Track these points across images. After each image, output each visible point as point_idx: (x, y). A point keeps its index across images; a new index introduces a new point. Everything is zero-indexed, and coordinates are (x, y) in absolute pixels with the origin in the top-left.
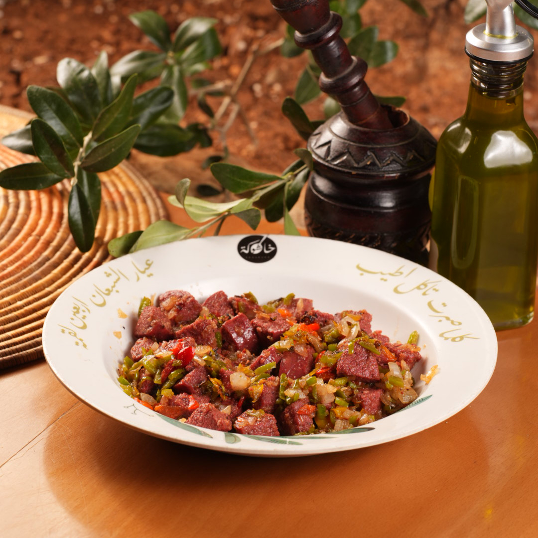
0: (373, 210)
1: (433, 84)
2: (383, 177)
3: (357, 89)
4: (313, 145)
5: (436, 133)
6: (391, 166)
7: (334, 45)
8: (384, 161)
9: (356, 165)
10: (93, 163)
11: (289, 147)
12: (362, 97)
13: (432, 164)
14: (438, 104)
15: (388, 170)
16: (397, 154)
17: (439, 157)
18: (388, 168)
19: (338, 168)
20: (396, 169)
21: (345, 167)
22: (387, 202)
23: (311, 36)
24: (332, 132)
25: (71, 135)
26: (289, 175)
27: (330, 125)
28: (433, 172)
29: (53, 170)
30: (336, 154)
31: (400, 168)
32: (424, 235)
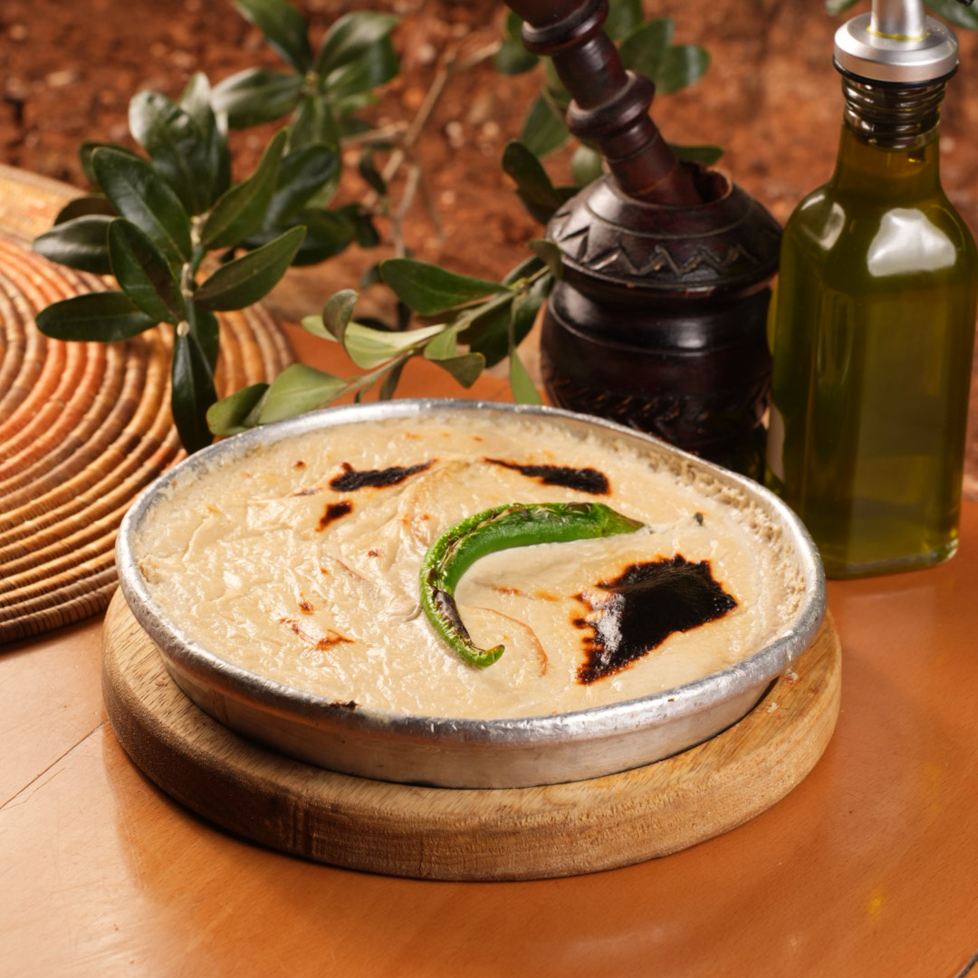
0: (664, 354)
1: (775, 124)
2: (684, 292)
3: (635, 130)
4: (556, 234)
5: (781, 212)
6: (698, 272)
7: (593, 47)
8: (686, 265)
9: (634, 272)
11: (513, 239)
12: (647, 143)
13: (773, 269)
14: (784, 160)
15: (692, 280)
16: (709, 252)
17: (787, 257)
18: (693, 277)
19: (602, 277)
20: (708, 278)
21: (616, 274)
22: (692, 339)
23: (553, 30)
24: (590, 210)
26: (520, 284)
27: (588, 198)
28: (774, 283)
30: (599, 251)
31: (715, 276)
32: (759, 399)
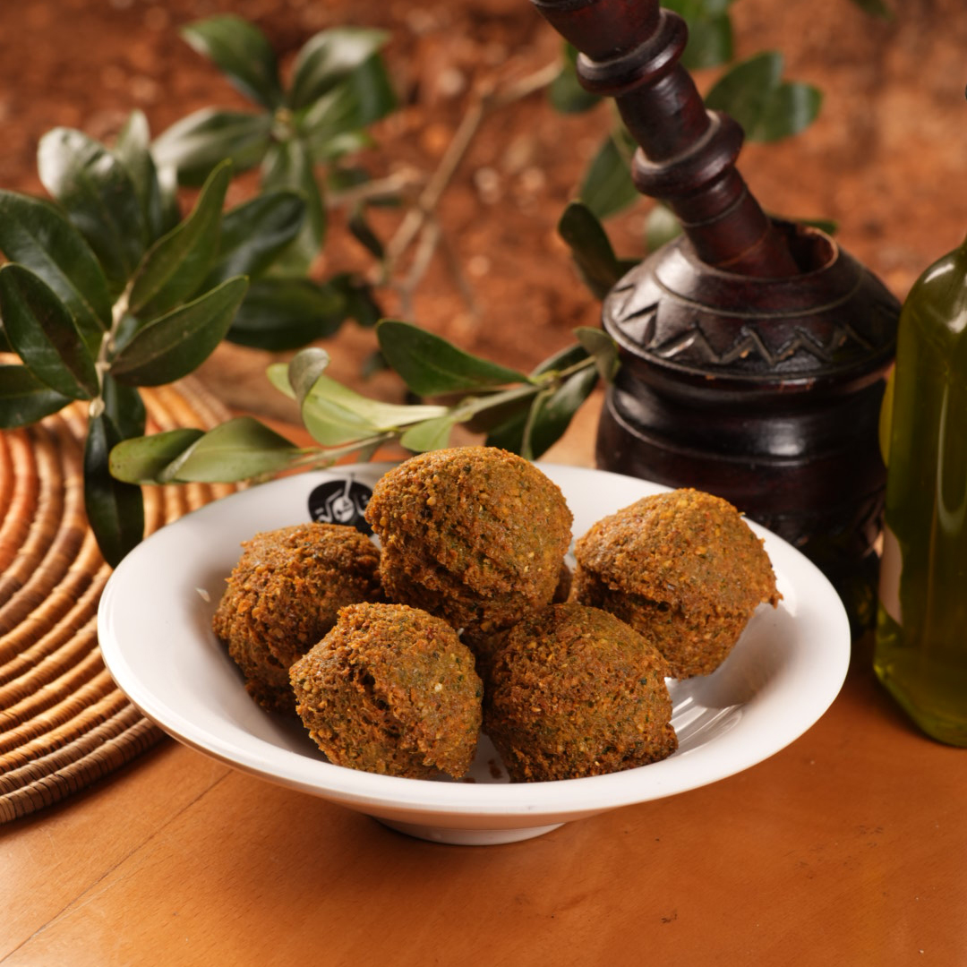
0: (753, 463)
1: (893, 173)
2: (778, 386)
3: (718, 188)
4: (615, 312)
5: (899, 284)
6: (795, 360)
7: (667, 85)
8: (780, 351)
9: (715, 360)
10: (138, 364)
11: (562, 316)
12: (730, 205)
13: (889, 357)
14: (905, 218)
15: (788, 370)
16: (809, 335)
17: (905, 342)
18: (789, 366)
19: (674, 366)
20: (808, 368)
21: (692, 363)
22: (786, 444)
23: (615, 66)
24: (659, 283)
25: (85, 303)
26: (550, 377)
27: (656, 267)
28: (890, 374)
29: (50, 383)
30: (670, 333)
31: (816, 365)
32: (872, 519)
